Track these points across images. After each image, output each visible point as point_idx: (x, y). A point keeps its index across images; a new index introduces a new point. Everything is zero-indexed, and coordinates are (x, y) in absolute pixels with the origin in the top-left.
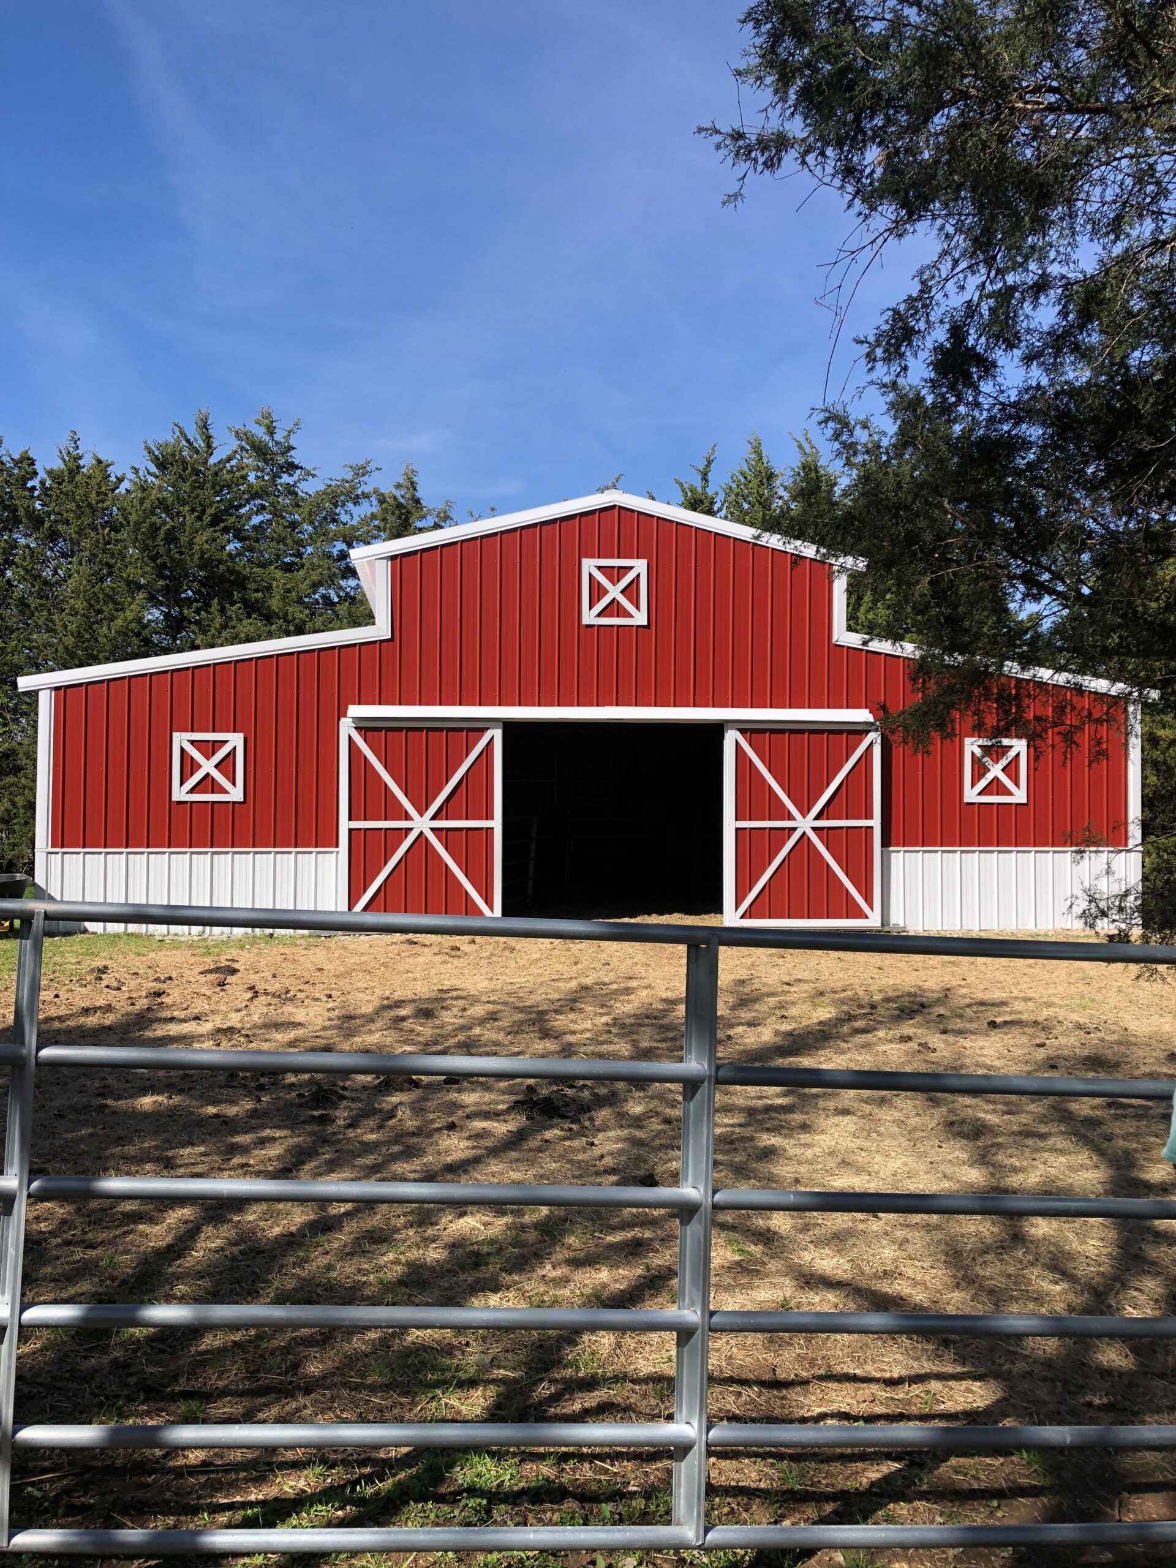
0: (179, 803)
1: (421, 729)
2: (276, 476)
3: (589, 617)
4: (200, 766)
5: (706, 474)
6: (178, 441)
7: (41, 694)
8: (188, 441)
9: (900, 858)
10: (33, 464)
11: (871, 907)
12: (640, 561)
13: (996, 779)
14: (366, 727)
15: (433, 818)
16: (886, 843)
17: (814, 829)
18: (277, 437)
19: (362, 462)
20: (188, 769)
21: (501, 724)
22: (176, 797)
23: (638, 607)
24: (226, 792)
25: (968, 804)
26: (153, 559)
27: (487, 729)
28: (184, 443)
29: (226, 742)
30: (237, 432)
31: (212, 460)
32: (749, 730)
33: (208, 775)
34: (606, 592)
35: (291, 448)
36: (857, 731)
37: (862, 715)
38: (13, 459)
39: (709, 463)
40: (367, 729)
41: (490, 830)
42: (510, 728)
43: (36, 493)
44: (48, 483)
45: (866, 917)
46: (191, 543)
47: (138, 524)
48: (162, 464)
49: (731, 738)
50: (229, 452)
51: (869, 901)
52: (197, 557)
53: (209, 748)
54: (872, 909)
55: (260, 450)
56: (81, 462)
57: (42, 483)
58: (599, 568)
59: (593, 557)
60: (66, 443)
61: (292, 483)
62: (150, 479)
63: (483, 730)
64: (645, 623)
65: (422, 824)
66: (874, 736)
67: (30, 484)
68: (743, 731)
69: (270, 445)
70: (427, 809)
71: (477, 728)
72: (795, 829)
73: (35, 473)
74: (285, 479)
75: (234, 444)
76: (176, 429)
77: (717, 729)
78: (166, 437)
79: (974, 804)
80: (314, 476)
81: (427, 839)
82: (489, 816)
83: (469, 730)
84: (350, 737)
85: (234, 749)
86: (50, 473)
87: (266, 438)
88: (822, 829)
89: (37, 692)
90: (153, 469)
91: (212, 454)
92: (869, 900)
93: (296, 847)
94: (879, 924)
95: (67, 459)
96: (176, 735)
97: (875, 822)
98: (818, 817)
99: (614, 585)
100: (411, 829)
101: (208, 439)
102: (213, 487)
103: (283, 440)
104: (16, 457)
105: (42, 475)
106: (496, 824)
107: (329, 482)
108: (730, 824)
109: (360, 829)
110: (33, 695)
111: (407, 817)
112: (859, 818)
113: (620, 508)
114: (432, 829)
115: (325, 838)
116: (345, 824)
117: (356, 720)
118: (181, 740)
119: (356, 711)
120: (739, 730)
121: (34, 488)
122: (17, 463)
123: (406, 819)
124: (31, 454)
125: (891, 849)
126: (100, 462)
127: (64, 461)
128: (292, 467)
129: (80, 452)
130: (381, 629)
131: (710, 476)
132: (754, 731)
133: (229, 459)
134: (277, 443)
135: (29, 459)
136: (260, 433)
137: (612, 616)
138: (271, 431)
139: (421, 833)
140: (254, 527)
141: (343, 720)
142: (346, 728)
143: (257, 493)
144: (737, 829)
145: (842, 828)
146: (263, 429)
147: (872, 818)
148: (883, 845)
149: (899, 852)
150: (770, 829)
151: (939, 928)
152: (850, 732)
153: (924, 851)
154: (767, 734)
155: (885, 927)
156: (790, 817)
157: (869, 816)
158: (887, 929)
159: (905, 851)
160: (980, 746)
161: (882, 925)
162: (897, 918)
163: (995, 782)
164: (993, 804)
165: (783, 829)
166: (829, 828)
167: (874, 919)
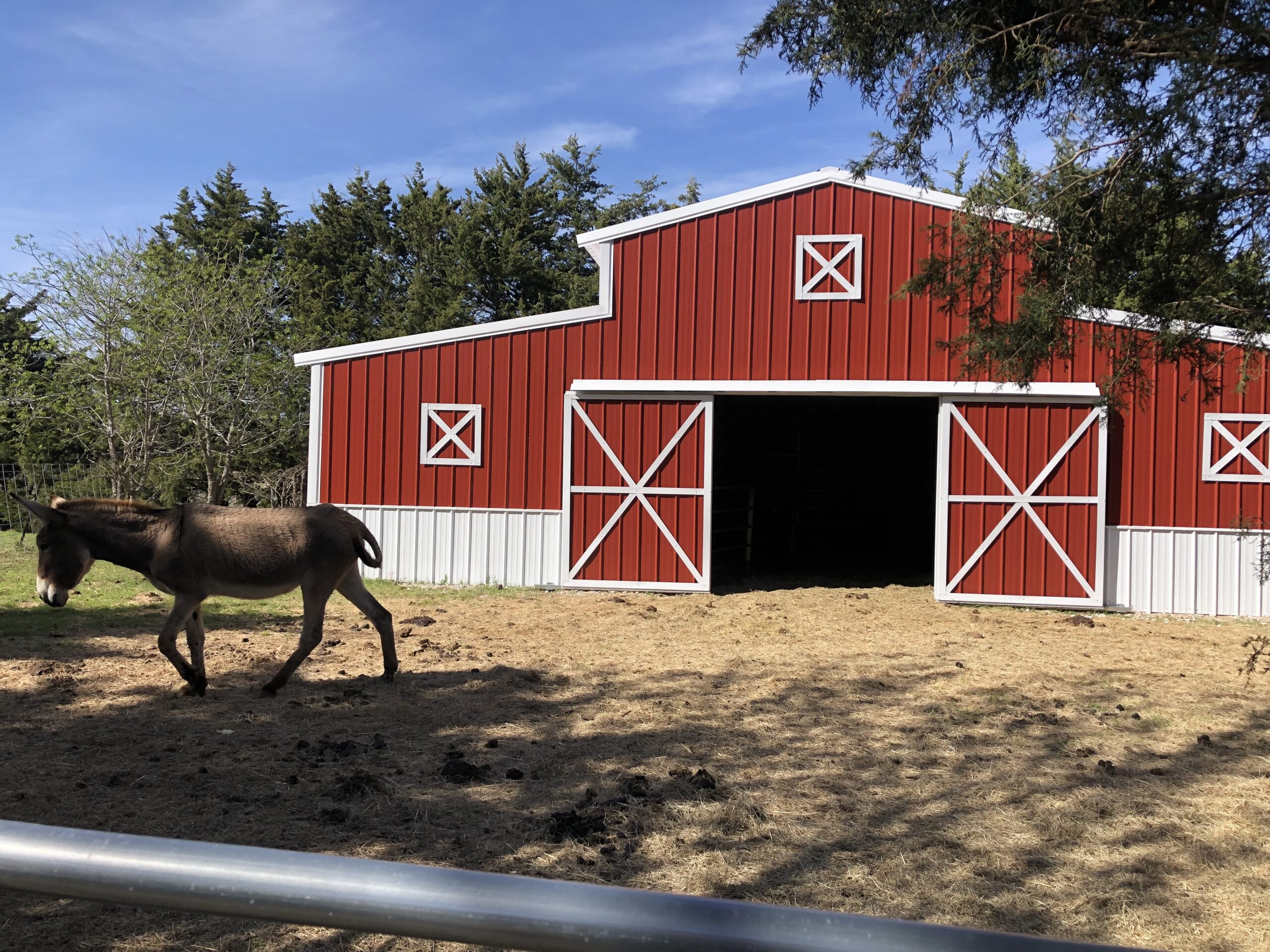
0: (427, 466)
1: (637, 402)
2: (579, 194)
3: (802, 292)
4: (444, 434)
5: (960, 176)
6: (501, 168)
7: (313, 368)
8: (508, 168)
9: (1126, 535)
10: (388, 192)
11: (1093, 587)
12: (855, 236)
13: (1240, 457)
14: (588, 400)
15: (647, 485)
16: (1113, 519)
17: (1032, 505)
18: (580, 161)
19: (650, 179)
20: (434, 435)
21: (712, 397)
22: (423, 461)
23: (852, 282)
24: (467, 457)
25: (1207, 482)
26: (475, 265)
27: (699, 402)
28: (505, 169)
29: (467, 412)
30: (547, 157)
31: (528, 184)
32: (964, 403)
33: (451, 441)
34: (820, 267)
35: (593, 170)
36: (1083, 405)
37: (1090, 389)
38: (373, 189)
39: (963, 166)
40: (589, 402)
41: (699, 498)
42: (721, 401)
43: (391, 215)
44: (399, 207)
45: (1087, 596)
46: (507, 252)
47: (464, 237)
48: (487, 187)
49: (945, 411)
50: (542, 177)
51: (1091, 580)
52: (510, 264)
53: (452, 418)
54: (1094, 589)
55: (567, 173)
56: (425, 189)
57: (395, 207)
58: (814, 244)
59: (808, 234)
60: (412, 174)
61: (592, 200)
62: (478, 200)
63: (695, 403)
64: (859, 297)
65: (637, 490)
66: (1099, 412)
67: (386, 208)
68: (958, 405)
69: (575, 167)
70: (641, 476)
71: (689, 400)
72: (1012, 504)
73: (389, 199)
74: (588, 196)
75: (546, 168)
76: (500, 158)
77: (931, 403)
78: (491, 166)
79: (1214, 482)
80: (610, 193)
81: (641, 505)
82: (699, 484)
83: (682, 402)
84: (573, 409)
85: (474, 418)
86: (401, 199)
87: (572, 162)
88: (1041, 505)
89: (309, 367)
90: (480, 192)
91: (527, 178)
92: (1090, 578)
93: (525, 508)
94: (1101, 604)
95: (413, 187)
96: (424, 405)
97: (1100, 500)
98: (1037, 493)
99: (828, 261)
100: (627, 495)
101: (525, 166)
102: (527, 206)
103: (585, 164)
104: (376, 186)
105: (395, 199)
106: (706, 492)
107: (623, 198)
108: (942, 498)
109: (581, 494)
110: (307, 370)
111: (623, 483)
112: (1082, 494)
113: (836, 185)
114: (646, 495)
115: (551, 501)
116: (567, 489)
117: (579, 392)
118: (428, 409)
119: (579, 385)
120: (954, 403)
121: (388, 212)
122: (376, 191)
123: (623, 485)
124: (387, 184)
125: (1119, 527)
126: (441, 188)
127: (411, 188)
128: (593, 186)
129: (424, 180)
130: (604, 309)
131: (964, 178)
132: (969, 405)
133: (541, 182)
134: (581, 166)
135: (385, 188)
136: (567, 157)
137: (825, 291)
138: (576, 156)
139: (636, 499)
140: (560, 238)
141: (567, 392)
142: (570, 400)
143: (562, 209)
144: (950, 504)
145: (1063, 504)
146: (570, 154)
147: (1096, 495)
148: (1108, 523)
149: (1126, 530)
150: (986, 504)
151: (1170, 611)
152: (1074, 406)
153: (1154, 531)
154: (985, 408)
155: (1109, 607)
156: (1007, 492)
157: (1092, 492)
158: (1110, 609)
159: (1132, 530)
160: (1222, 422)
161: (1105, 605)
162: (1122, 599)
163: (1239, 460)
164: (1236, 483)
165: (1000, 504)
166: (1049, 505)
167: (1096, 599)
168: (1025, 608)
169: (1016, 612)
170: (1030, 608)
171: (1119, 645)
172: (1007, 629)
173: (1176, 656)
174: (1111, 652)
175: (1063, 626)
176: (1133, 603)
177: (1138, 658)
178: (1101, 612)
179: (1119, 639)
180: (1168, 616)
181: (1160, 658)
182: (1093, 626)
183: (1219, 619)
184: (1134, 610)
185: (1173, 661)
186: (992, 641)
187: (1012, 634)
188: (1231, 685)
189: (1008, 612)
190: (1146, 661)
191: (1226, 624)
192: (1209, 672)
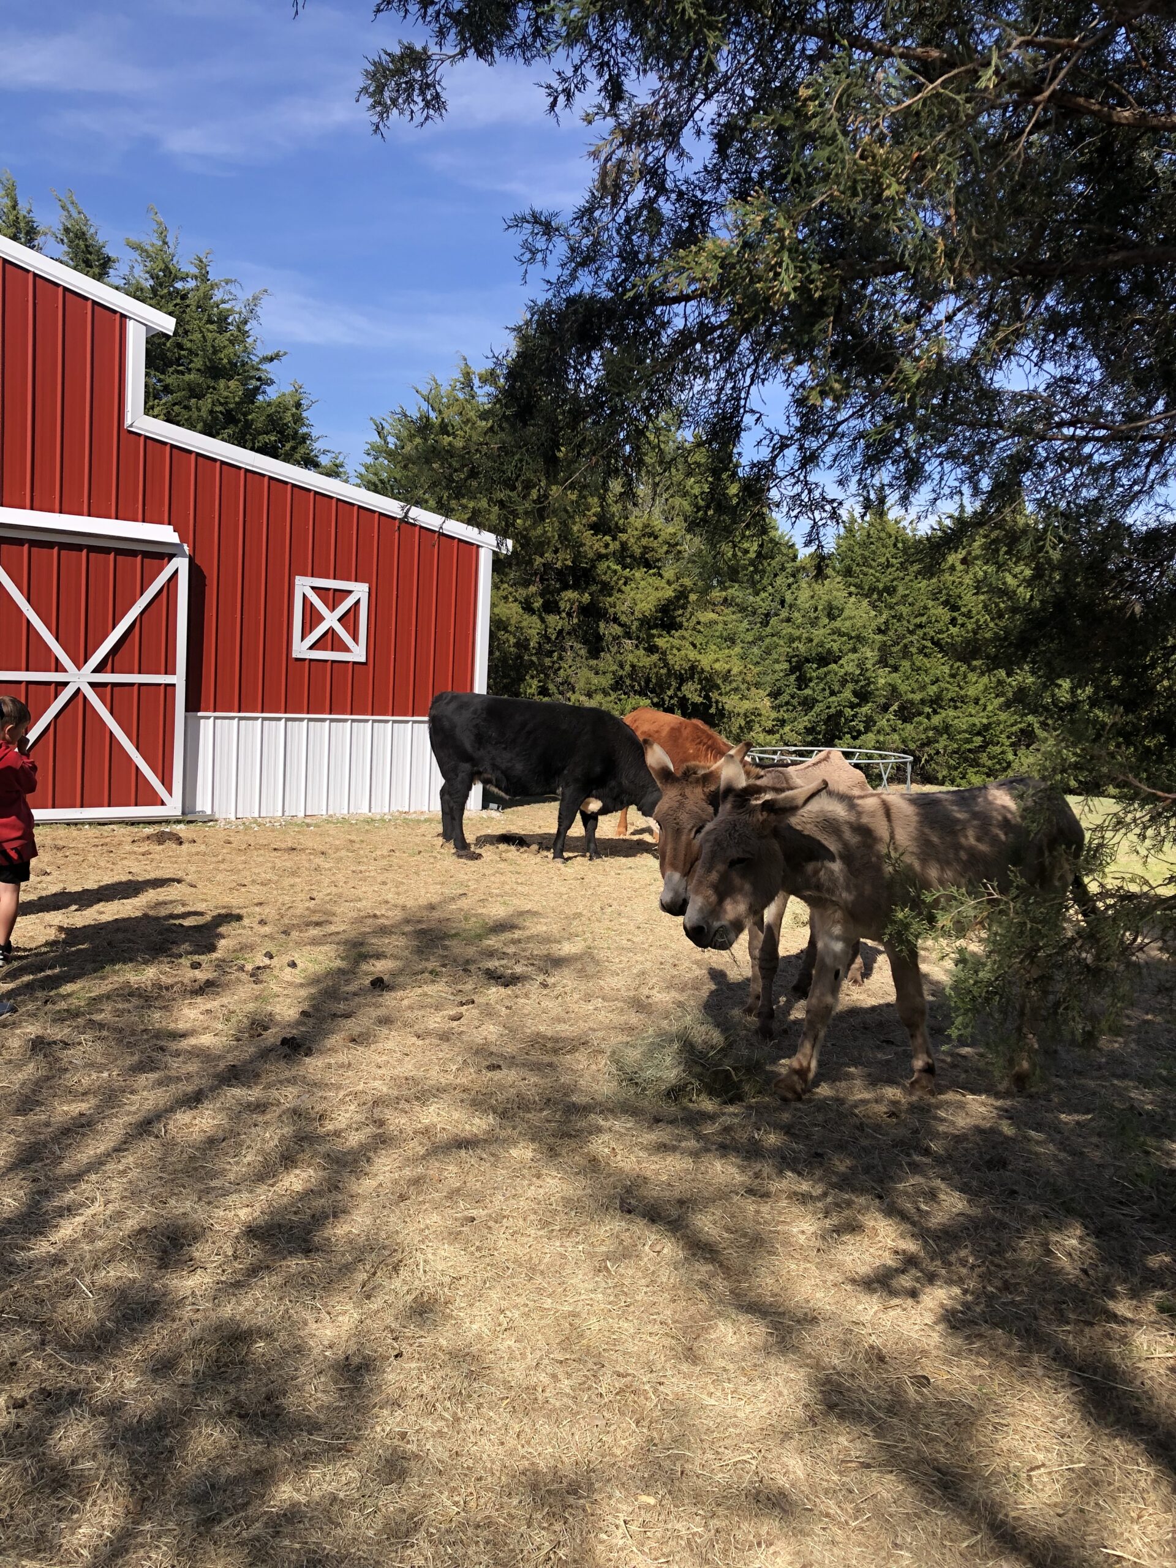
9: (208, 725)
11: (170, 791)
13: (331, 631)
16: (193, 704)
17: (93, 685)
25: (297, 659)
36: (160, 554)
37: (165, 534)
45: (163, 803)
51: (167, 783)
54: (171, 794)
66: (179, 563)
72: (66, 684)
79: (304, 660)
88: (104, 685)
92: (166, 781)
94: (179, 812)
97: (179, 679)
98: (98, 669)
112: (157, 672)
125: (200, 714)
132: (3, 540)
145: (132, 685)
147: (174, 673)
148: (188, 709)
149: (208, 718)
150: (28, 683)
151: (256, 815)
152: (146, 555)
153: (241, 719)
154: (26, 546)
155: (188, 815)
156: (59, 667)
157: (170, 670)
158: (189, 818)
159: (216, 718)
160: (313, 588)
161: (183, 813)
162: (203, 804)
163: (330, 635)
164: (326, 661)
165: (48, 683)
166: (115, 685)
167: (173, 806)
168: (83, 824)
169: (74, 832)
170: (90, 824)
171: (222, 866)
172: (76, 858)
173: (294, 874)
174: (220, 877)
175: (145, 847)
176: (216, 809)
177: (253, 881)
178: (179, 822)
179: (220, 858)
180: (255, 821)
181: (275, 878)
182: (181, 843)
183: (308, 820)
184: (217, 816)
185: (292, 880)
186: (63, 878)
187: (84, 865)
188: (364, 903)
189: (62, 832)
190: (262, 884)
191: (317, 826)
192: (334, 890)
